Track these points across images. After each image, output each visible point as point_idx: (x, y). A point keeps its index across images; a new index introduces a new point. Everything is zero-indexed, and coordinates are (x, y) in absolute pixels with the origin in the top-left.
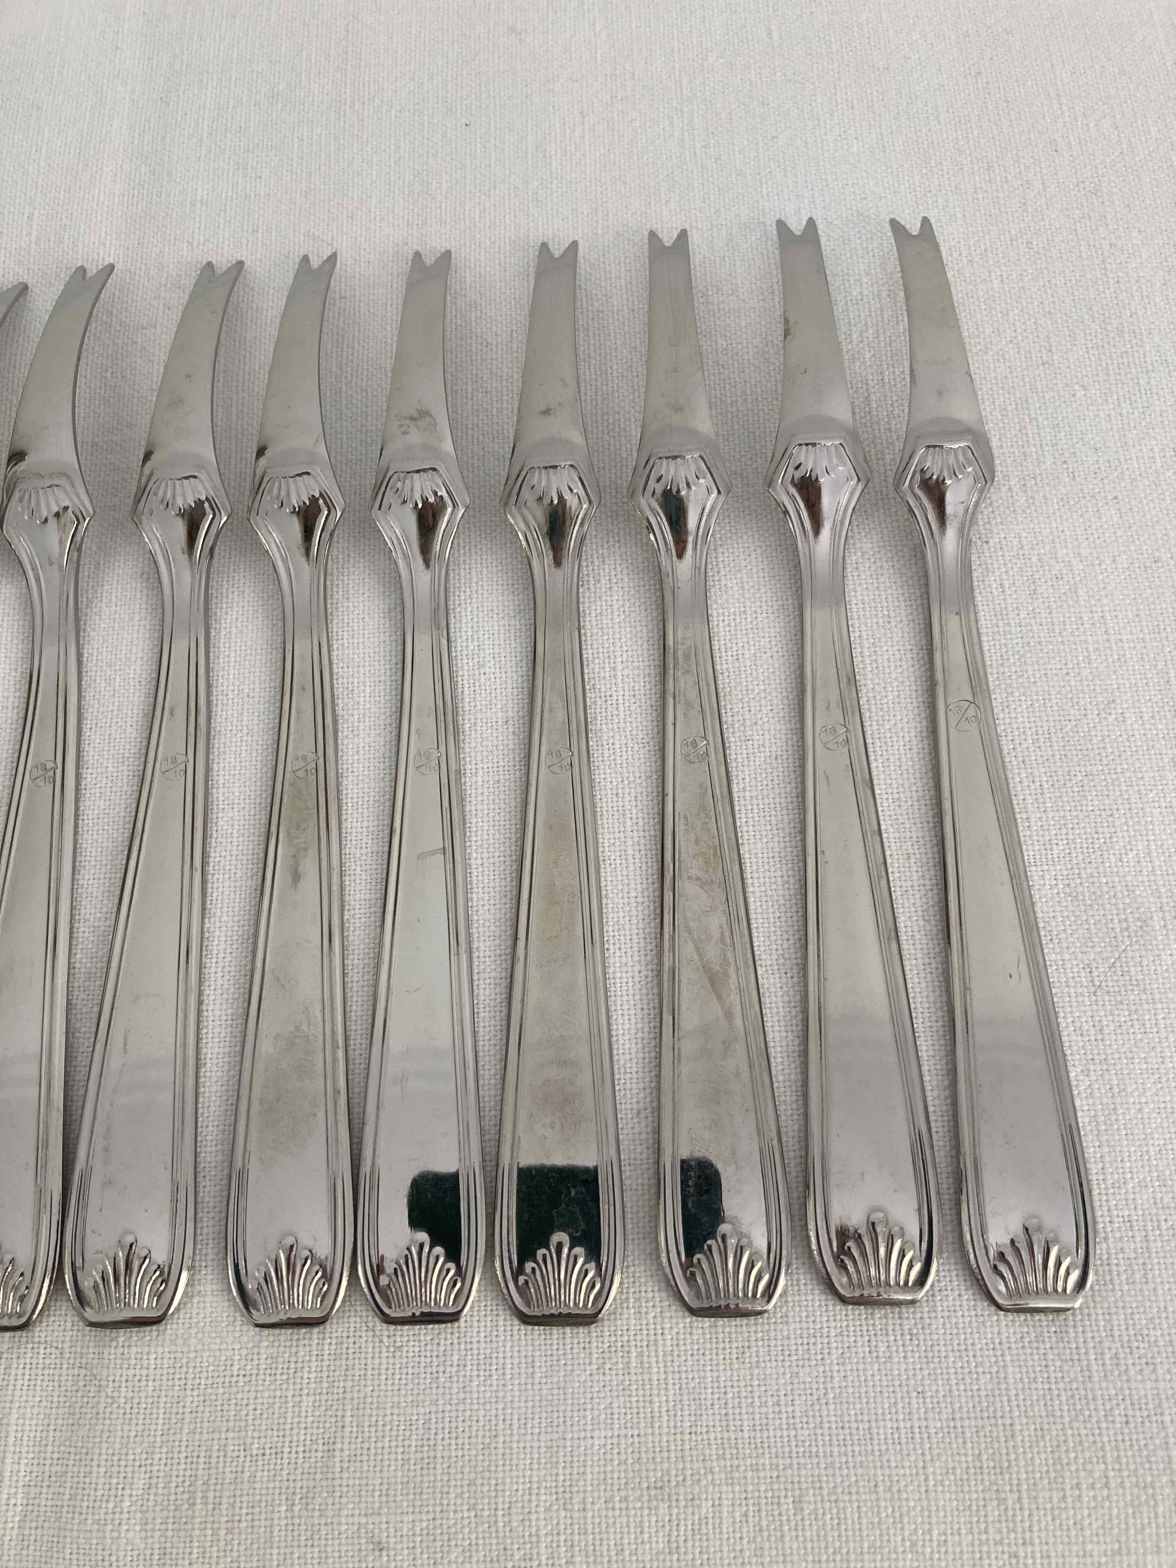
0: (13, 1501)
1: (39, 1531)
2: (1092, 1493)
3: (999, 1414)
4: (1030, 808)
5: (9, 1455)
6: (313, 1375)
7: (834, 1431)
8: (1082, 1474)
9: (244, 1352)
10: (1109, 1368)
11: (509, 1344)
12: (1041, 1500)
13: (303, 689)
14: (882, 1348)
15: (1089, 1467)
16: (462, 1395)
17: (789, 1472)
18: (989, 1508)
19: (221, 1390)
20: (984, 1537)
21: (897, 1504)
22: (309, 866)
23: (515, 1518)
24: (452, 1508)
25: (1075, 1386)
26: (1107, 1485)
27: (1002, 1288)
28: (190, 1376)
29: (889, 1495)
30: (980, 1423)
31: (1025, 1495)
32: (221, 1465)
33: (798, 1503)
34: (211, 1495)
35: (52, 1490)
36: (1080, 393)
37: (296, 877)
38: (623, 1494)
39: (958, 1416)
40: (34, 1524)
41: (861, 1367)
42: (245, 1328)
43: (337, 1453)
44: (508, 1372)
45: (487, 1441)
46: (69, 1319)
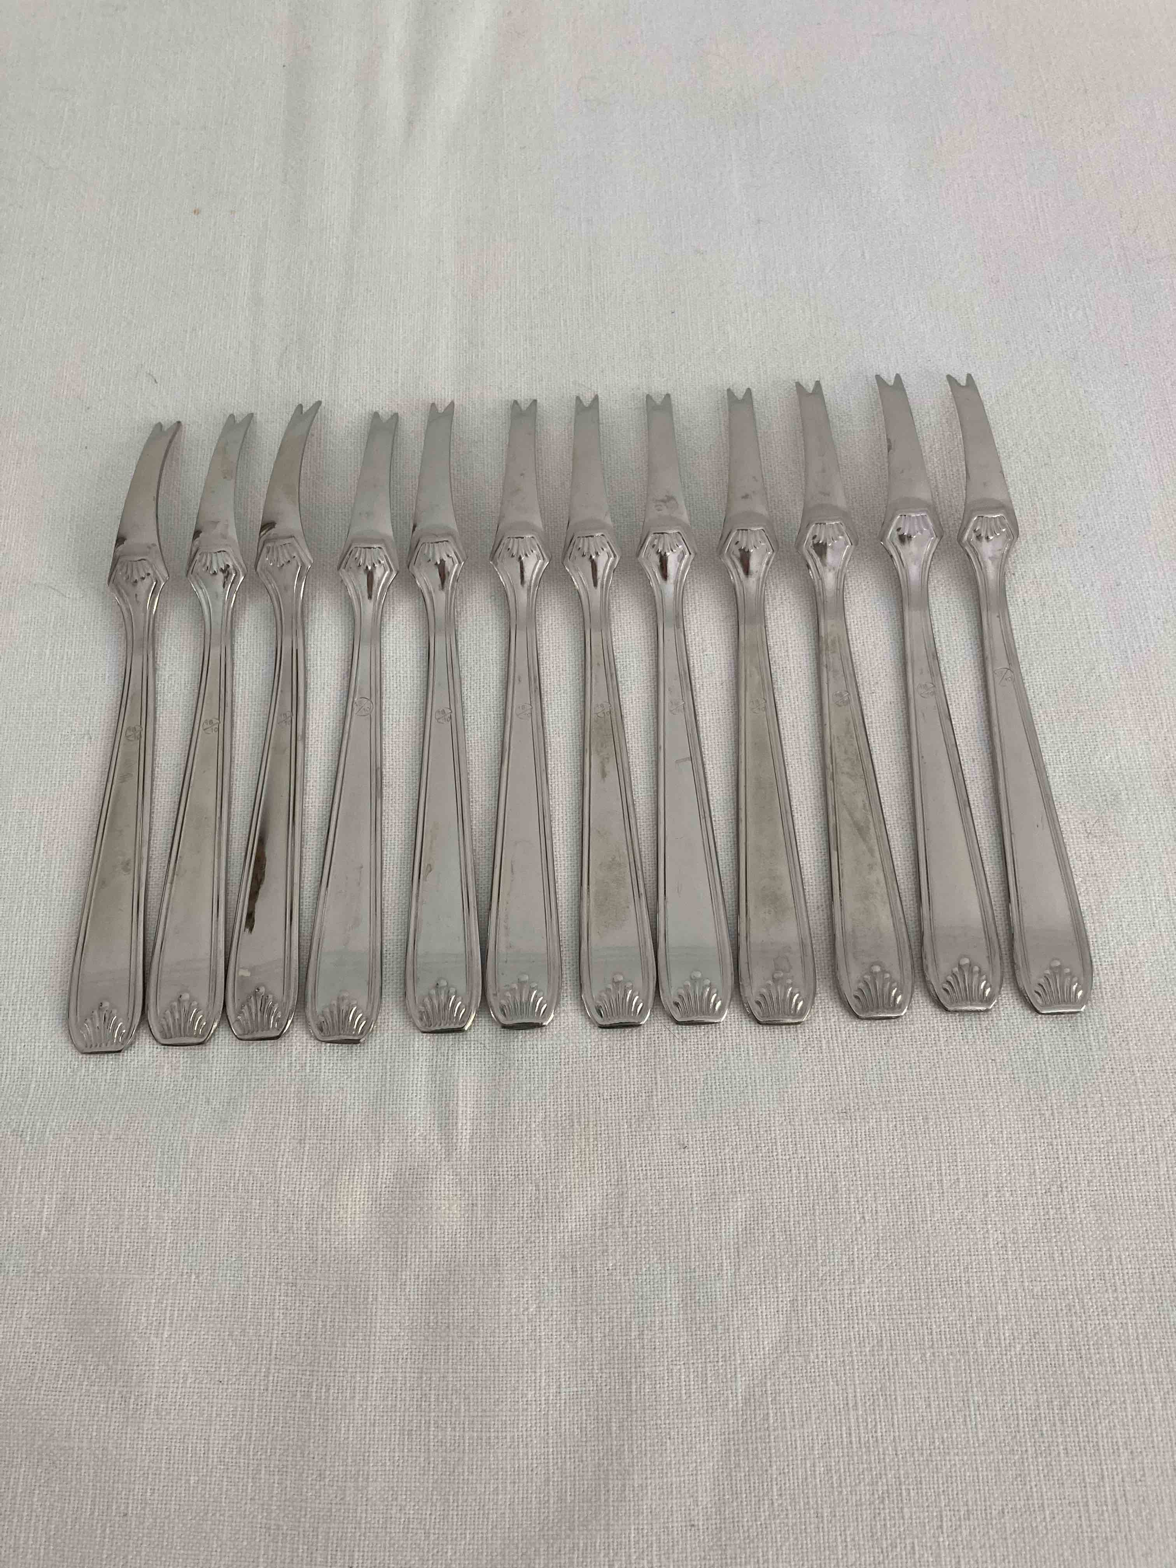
0: (465, 1127)
1: (482, 1144)
2: (1094, 1110)
3: (1039, 1070)
4: (1046, 731)
5: (460, 1102)
6: (635, 1056)
7: (944, 1081)
8: (1088, 1100)
9: (593, 1044)
10: (1101, 1044)
11: (750, 1037)
12: (1065, 1114)
13: (598, 664)
14: (970, 1036)
15: (1092, 1095)
16: (725, 1065)
17: (919, 1103)
18: (1035, 1119)
19: (582, 1065)
20: (1033, 1135)
21: (982, 1118)
22: (611, 768)
23: (761, 1130)
24: (724, 1124)
25: (1082, 1054)
26: (1102, 1105)
27: (1040, 1001)
28: (563, 1057)
29: (977, 1114)
30: (1029, 1075)
31: (1055, 1111)
32: (586, 1104)
33: (926, 1119)
34: (583, 1120)
35: (487, 1121)
36: (1068, 483)
37: (604, 775)
38: (824, 1116)
39: (1016, 1072)
40: (478, 1140)
41: (958, 1047)
42: (592, 1031)
43: (654, 1097)
44: (751, 1052)
45: (742, 1089)
46: (487, 1027)
